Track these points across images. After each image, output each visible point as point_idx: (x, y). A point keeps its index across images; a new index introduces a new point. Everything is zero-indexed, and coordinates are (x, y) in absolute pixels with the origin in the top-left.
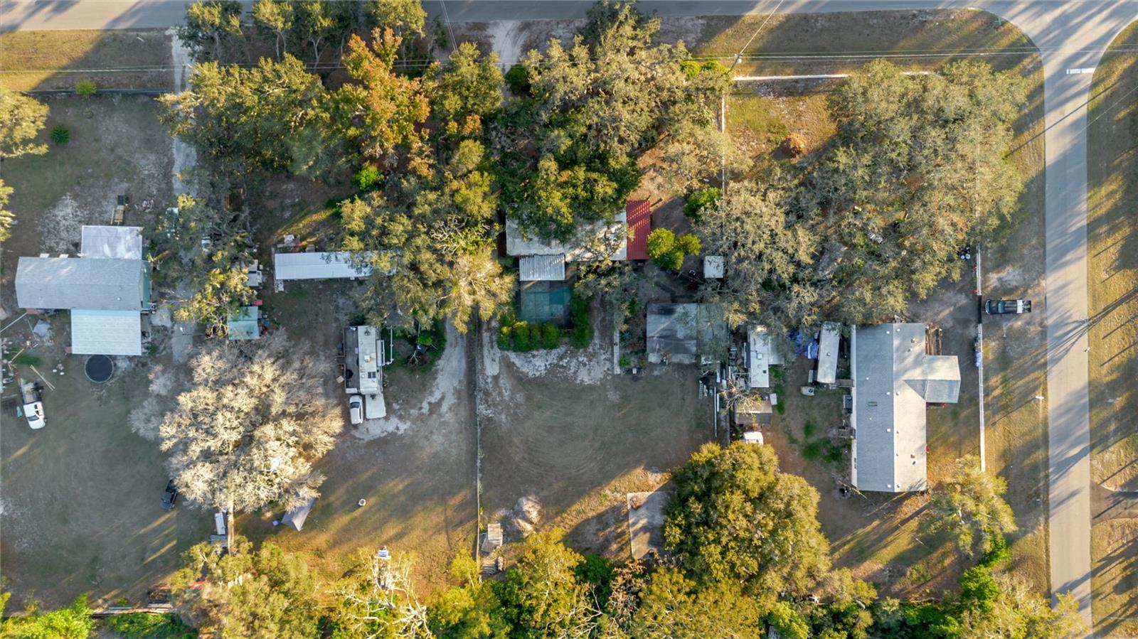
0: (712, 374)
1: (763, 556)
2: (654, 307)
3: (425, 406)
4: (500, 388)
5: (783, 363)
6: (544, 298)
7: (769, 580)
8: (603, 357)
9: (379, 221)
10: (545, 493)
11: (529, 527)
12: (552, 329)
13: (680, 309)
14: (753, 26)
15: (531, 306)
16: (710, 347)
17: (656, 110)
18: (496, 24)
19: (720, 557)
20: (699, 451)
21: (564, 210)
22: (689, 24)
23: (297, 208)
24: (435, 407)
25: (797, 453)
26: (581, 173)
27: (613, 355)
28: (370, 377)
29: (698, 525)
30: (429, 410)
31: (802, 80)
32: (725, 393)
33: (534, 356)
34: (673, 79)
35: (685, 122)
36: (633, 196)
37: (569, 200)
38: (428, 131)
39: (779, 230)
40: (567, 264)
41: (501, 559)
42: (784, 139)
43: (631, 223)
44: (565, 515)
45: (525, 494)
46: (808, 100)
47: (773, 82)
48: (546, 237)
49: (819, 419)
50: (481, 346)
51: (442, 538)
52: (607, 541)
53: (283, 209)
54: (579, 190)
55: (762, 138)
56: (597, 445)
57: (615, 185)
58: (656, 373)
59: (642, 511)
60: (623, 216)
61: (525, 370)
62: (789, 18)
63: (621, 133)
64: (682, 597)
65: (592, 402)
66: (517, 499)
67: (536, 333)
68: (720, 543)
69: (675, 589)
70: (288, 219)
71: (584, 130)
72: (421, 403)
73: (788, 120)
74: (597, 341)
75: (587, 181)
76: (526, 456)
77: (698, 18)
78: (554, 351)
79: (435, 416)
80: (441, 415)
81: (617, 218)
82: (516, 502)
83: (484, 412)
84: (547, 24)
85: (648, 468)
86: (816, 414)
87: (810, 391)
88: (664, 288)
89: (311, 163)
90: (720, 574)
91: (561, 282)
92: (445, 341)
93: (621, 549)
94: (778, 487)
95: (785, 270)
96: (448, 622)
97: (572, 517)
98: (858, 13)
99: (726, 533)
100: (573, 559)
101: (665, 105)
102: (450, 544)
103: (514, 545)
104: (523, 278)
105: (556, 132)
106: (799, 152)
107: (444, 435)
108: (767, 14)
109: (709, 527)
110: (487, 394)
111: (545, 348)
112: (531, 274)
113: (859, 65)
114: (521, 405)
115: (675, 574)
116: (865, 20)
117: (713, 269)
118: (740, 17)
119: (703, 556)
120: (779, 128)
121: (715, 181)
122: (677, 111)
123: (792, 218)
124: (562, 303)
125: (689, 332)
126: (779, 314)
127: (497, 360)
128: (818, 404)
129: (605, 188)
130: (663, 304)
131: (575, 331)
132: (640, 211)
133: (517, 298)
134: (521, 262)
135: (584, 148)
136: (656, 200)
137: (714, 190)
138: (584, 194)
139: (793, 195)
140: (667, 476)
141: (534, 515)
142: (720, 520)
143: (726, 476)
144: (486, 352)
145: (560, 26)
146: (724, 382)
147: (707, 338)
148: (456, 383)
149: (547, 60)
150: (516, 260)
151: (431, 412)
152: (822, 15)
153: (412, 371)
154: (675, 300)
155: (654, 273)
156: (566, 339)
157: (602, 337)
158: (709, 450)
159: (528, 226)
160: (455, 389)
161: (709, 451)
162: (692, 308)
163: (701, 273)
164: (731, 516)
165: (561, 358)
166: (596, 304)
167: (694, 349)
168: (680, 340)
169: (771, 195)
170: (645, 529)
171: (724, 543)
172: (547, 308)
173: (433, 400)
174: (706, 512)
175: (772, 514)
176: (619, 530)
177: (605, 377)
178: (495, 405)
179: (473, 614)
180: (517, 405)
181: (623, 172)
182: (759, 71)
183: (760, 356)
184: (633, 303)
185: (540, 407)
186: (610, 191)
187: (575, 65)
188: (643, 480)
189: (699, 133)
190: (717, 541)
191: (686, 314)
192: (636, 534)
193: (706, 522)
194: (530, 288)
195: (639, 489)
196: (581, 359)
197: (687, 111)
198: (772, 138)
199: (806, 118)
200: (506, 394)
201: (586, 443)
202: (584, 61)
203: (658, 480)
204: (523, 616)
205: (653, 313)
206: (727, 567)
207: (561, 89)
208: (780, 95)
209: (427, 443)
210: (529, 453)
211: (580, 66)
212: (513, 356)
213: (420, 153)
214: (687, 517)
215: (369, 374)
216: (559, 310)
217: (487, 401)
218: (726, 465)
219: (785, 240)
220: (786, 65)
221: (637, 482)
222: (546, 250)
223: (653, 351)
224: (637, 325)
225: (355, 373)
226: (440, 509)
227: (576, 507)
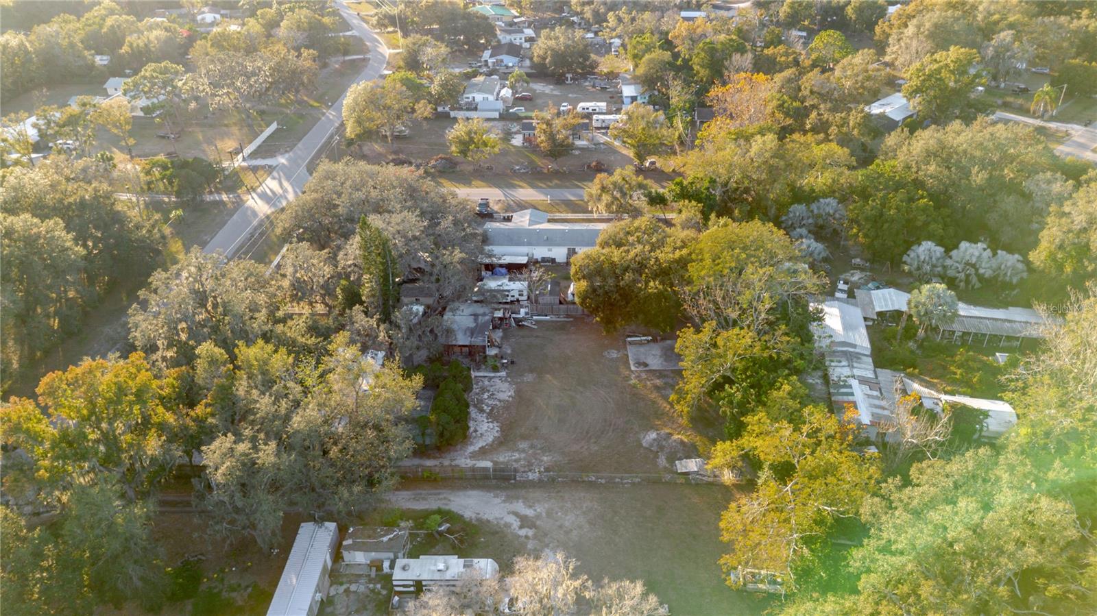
2: (443, 340)
3: (523, 532)
8: (487, 383)
11: (677, 437)
13: (447, 324)
24: (525, 521)
28: (470, 566)
30: (530, 527)
33: (476, 431)
45: (641, 446)
56: (581, 389)
61: (490, 439)
65: (534, 391)
66: (645, 448)
72: (519, 536)
76: (592, 441)
78: (473, 413)
79: (538, 523)
80: (538, 517)
82: (648, 449)
83: (538, 474)
107: (566, 513)
111: (467, 419)
114: (532, 444)
127: (474, 460)
141: (661, 432)
148: (498, 500)
151: (533, 526)
153: (473, 544)
160: (504, 501)
165: (481, 409)
167: (487, 319)
168: (477, 325)
173: (517, 524)
177: (509, 382)
178: (530, 465)
180: (532, 447)
185: (536, 429)
196: (486, 397)
200: (517, 456)
201: (578, 396)
205: (448, 339)
209: (575, 533)
210: (590, 438)
212: (471, 448)
215: (465, 567)
217: (524, 471)
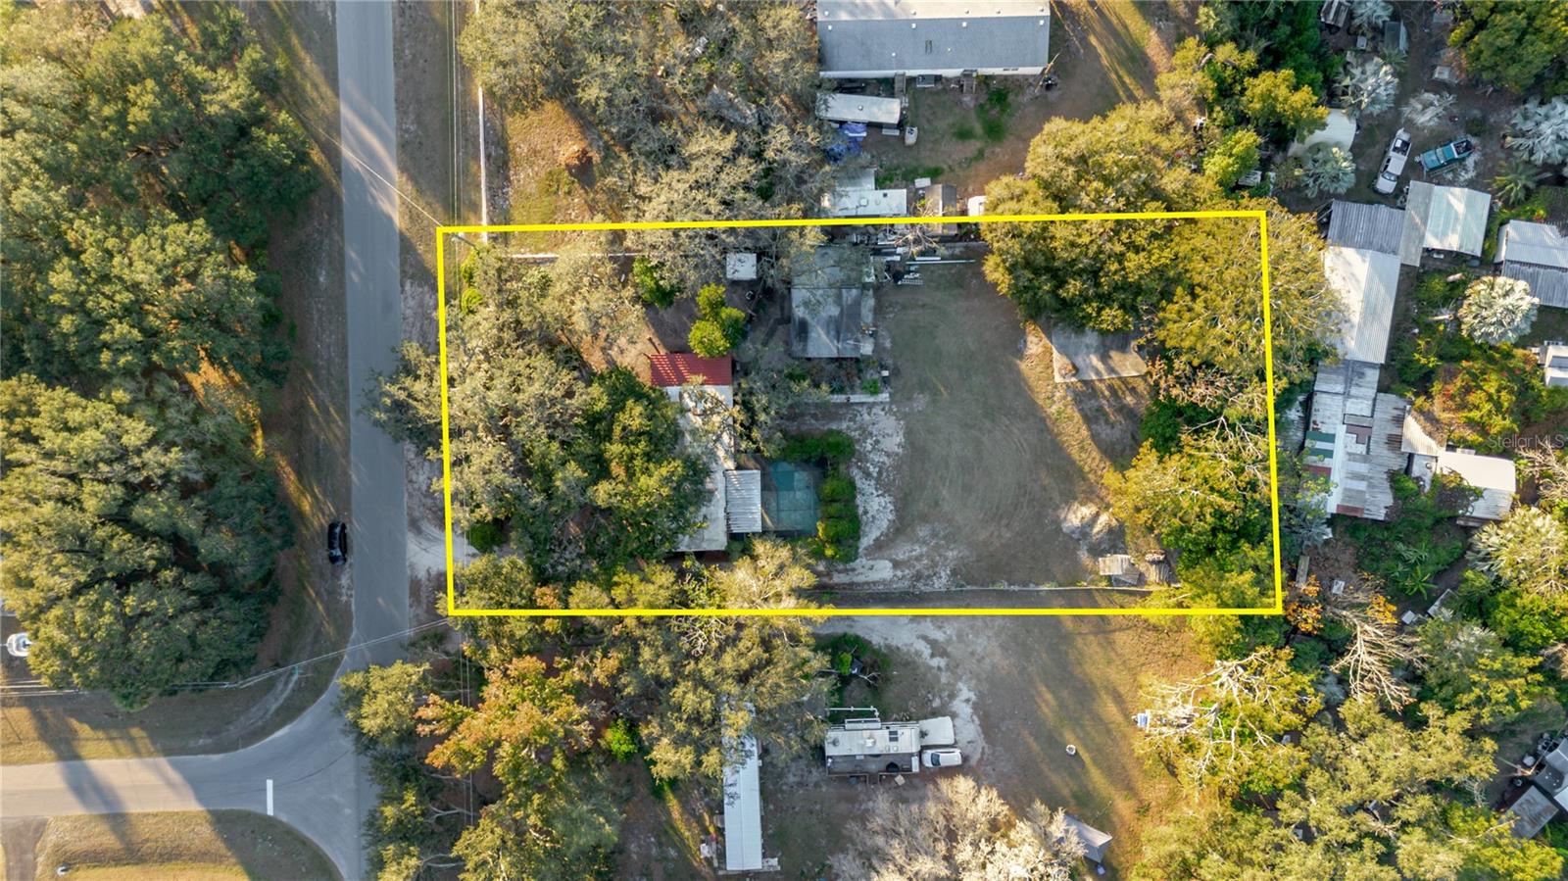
0: (889, 266)
1: (1140, 194)
2: (797, 347)
3: (936, 662)
4: (910, 559)
5: (873, 171)
6: (786, 499)
7: (1174, 186)
8: (866, 417)
9: (680, 727)
10: (1057, 498)
11: (1104, 518)
12: (827, 488)
13: (799, 312)
14: (414, 217)
15: (796, 517)
16: (852, 270)
17: (528, 347)
18: (412, 567)
19: (1142, 254)
20: (996, 285)
21: (664, 471)
22: (411, 303)
23: (663, 839)
24: (938, 649)
25: (998, 150)
26: (614, 449)
27: (862, 404)
28: (896, 739)
29: (1098, 285)
30: (941, 656)
31: (486, 148)
32: (915, 249)
33: (866, 512)
34: (485, 325)
35: (545, 308)
36: (645, 377)
37: (651, 465)
38: (557, 659)
39: (690, 177)
40: (738, 468)
41: (1149, 557)
42: (566, 174)
43: (681, 380)
44: (1087, 469)
45: (1057, 523)
46: (514, 141)
47: (489, 188)
48: (702, 497)
49: (950, 120)
50: (852, 584)
51: (1121, 638)
52: (1122, 409)
53: (666, 859)
54: (637, 451)
55: (565, 202)
56: (988, 424)
57: (630, 403)
58: (888, 344)
59: (1079, 362)
60: (673, 391)
61: (885, 524)
62: (403, 169)
63: (559, 394)
64: (1199, 306)
65: (929, 431)
66: (1065, 535)
67: (833, 509)
68: (1122, 254)
69: (1187, 315)
70: (679, 852)
71: (555, 446)
72: (932, 668)
73: (541, 167)
74: (844, 425)
75: (624, 440)
76: (1004, 522)
77: (403, 291)
78: (858, 484)
79: (949, 649)
80: (949, 641)
81: (675, 398)
82: (1069, 536)
83: (944, 581)
84: (411, 496)
85: (1019, 353)
86: (942, 125)
87: (911, 132)
88: (771, 334)
89: (602, 820)
90: (1165, 254)
91: (763, 476)
92: (845, 635)
93: (1133, 390)
94: (1045, 175)
95: (746, 169)
96: (1238, 630)
97: (1090, 459)
98: (397, 76)
99: (1108, 246)
100: (1148, 456)
101: (521, 334)
102: (1129, 628)
103: (1128, 538)
104: (758, 528)
105: (558, 483)
106: (584, 152)
107: (977, 635)
108: (397, 198)
109: (1101, 269)
110: (918, 577)
111: (855, 497)
112: (752, 518)
113: (467, 73)
114: (933, 530)
115: (1167, 315)
116: (405, 66)
117: (744, 267)
118: (401, 234)
119: (1141, 277)
120: (551, 181)
121: (625, 265)
122: (529, 319)
123: (673, 160)
124: (791, 473)
125: (830, 300)
126: (806, 177)
127: (871, 563)
128: (929, 121)
129: (634, 416)
130: (793, 334)
131: (829, 455)
132: (665, 368)
133: (786, 536)
134: (735, 530)
135: (580, 445)
136: (650, 345)
137: (637, 267)
138: (642, 445)
139: (642, 159)
140: (1030, 328)
141: (1087, 511)
142: (1091, 253)
143: (1030, 246)
144: (861, 579)
145: (414, 478)
146: (899, 250)
147: (839, 275)
148: (904, 621)
149: (460, 497)
150: (733, 537)
151: (944, 654)
152: (400, 123)
153: (887, 680)
154: (787, 319)
155: (750, 348)
156: (842, 468)
157: (839, 418)
158: (994, 271)
159: (687, 521)
160: (911, 621)
161: (996, 270)
162: (798, 295)
163: (750, 284)
164: (1086, 239)
165: (867, 475)
166: (793, 427)
167: (854, 292)
168: (842, 311)
169: (643, 189)
170: (1104, 358)
171: (1123, 248)
172: (799, 495)
173: (927, 651)
174: (1080, 273)
175: (1082, 183)
176: (1107, 393)
177: (894, 414)
178: (934, 565)
179: (1226, 595)
180: (934, 535)
181: (613, 391)
182: (475, 208)
183: (864, 202)
184: (791, 377)
185: (936, 503)
186: (639, 409)
187: (467, 458)
188: (1036, 360)
189: (558, 288)
190: (1120, 258)
191: (806, 304)
192: (1112, 370)
193: (1094, 274)
194: (771, 518)
195: (1049, 366)
196: (869, 448)
197: (529, 304)
198: (566, 189)
199: (538, 142)
200: (918, 550)
201: (985, 439)
202: (461, 446)
203: (1036, 340)
204: (1227, 525)
205: (804, 350)
206: (1156, 244)
207: (499, 476)
208: (507, 178)
209: (987, 660)
210: (1001, 517)
211: (468, 451)
212: (866, 542)
213: (587, 669)
214: (1087, 300)
215: (891, 740)
216: (801, 477)
217: (929, 576)
218: (1015, 246)
219: (704, 169)
220: (466, 172)
221: (1039, 369)
222: (720, 495)
223: (857, 348)
224: (822, 369)
225: (891, 760)
226: (1079, 642)
227: (1075, 453)
